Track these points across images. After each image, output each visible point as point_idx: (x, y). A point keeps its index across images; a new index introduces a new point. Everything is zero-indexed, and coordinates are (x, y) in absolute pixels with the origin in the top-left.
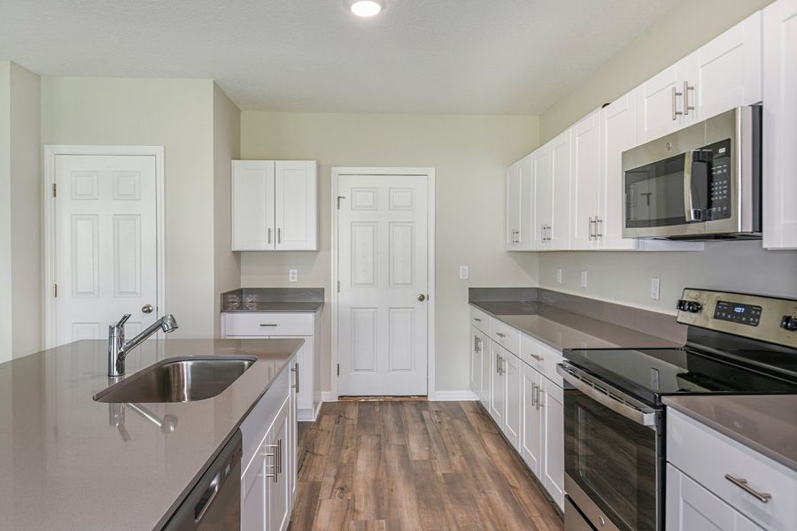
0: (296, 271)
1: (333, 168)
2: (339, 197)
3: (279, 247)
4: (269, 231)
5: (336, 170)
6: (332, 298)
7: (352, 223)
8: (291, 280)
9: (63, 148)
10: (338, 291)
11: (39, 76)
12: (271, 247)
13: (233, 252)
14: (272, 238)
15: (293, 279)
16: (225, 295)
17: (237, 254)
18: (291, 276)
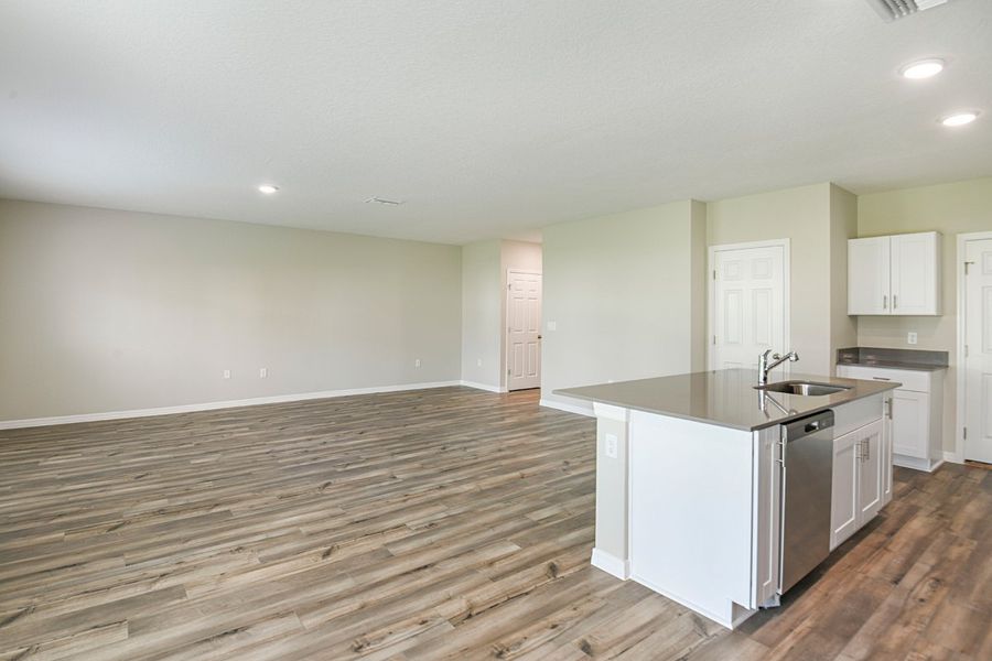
0: (915, 334)
1: (959, 236)
2: (966, 263)
3: (894, 313)
4: (885, 298)
5: (961, 238)
6: (958, 361)
7: (983, 288)
8: (909, 342)
9: (721, 247)
10: (966, 355)
11: (705, 204)
12: (887, 312)
13: (850, 316)
14: (888, 304)
15: (912, 341)
16: (841, 352)
17: (854, 318)
18: (909, 338)
